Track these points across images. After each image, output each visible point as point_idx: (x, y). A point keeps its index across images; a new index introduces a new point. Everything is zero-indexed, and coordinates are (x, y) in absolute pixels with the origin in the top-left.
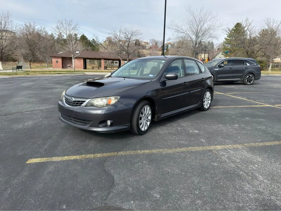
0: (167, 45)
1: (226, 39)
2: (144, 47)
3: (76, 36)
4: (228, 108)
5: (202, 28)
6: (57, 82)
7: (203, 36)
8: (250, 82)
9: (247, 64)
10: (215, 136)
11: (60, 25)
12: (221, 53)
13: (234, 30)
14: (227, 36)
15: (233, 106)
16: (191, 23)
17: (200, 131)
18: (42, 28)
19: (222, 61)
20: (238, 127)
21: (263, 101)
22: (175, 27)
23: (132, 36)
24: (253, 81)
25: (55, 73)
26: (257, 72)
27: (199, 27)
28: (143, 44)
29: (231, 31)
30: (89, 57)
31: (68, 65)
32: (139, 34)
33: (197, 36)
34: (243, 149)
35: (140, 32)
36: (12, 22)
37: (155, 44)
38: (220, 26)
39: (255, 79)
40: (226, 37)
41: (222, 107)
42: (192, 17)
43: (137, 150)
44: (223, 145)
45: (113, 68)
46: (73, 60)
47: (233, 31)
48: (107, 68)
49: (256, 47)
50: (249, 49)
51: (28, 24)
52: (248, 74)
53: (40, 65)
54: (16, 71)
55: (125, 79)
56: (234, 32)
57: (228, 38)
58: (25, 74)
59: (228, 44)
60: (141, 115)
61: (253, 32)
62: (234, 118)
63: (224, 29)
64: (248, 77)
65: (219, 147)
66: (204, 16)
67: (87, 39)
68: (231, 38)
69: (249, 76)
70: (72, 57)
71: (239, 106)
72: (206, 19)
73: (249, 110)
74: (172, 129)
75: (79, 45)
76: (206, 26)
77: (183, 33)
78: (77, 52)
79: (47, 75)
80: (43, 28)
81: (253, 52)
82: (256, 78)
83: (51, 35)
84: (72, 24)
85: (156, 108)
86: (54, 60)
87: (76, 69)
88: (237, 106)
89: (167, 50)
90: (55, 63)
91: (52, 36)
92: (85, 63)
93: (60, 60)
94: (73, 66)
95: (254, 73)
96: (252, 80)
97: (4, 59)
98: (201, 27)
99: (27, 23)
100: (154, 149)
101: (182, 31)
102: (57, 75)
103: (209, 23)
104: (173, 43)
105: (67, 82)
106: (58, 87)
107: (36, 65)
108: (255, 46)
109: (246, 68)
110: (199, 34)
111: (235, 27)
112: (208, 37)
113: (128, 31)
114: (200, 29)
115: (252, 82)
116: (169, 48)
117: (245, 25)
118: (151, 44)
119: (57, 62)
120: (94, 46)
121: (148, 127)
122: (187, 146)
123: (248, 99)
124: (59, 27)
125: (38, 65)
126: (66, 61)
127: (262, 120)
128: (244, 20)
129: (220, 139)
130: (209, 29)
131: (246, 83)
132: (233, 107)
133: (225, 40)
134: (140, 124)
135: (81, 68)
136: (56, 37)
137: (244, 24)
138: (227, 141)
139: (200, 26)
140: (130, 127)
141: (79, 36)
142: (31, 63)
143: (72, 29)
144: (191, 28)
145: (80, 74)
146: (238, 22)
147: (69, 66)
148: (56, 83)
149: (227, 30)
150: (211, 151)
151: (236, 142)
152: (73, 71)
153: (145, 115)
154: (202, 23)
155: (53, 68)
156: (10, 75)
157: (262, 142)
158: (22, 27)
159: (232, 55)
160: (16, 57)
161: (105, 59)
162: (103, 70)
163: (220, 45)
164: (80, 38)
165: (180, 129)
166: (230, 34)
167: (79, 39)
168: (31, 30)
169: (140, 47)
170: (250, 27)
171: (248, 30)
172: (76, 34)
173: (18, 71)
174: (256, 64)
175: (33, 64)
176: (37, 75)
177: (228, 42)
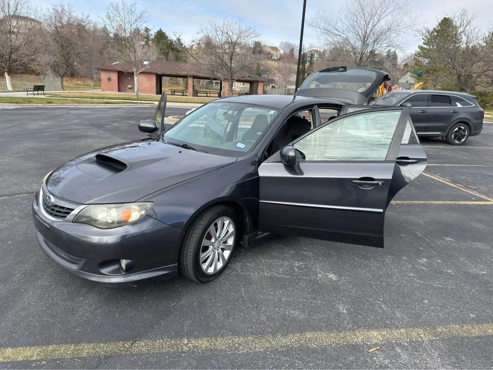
0: (312, 55)
1: (421, 48)
2: (269, 56)
3: (147, 32)
4: (409, 205)
5: (376, 27)
6: (95, 122)
7: (376, 44)
8: (459, 139)
9: (458, 104)
10: (371, 297)
11: (113, 12)
12: (409, 74)
13: (438, 31)
14: (424, 43)
15: (421, 202)
16: (355, 18)
17: (340, 276)
18: (85, 17)
19: (408, 96)
20: (425, 267)
21: (483, 188)
22: (323, 25)
23: (239, 39)
24: (465, 137)
25: (101, 100)
26: (475, 121)
27: (370, 26)
28: (269, 50)
29: (432, 32)
30: (167, 73)
31: (130, 86)
32: (252, 36)
33: (364, 43)
34: (432, 346)
35: (255, 30)
36: (29, 4)
37: (290, 51)
38: (409, 26)
39: (470, 134)
40: (421, 43)
41: (398, 202)
42: (357, 6)
43: (182, 337)
44: (386, 327)
45: (208, 95)
46: (135, 78)
47: (436, 34)
48: (199, 94)
49: (477, 68)
50: (462, 71)
51: (60, 9)
52: (458, 125)
53: (82, 83)
54: (34, 94)
55: (180, 152)
56: (438, 35)
57: (425, 46)
58: (45, 102)
59: (425, 56)
60: (205, 242)
61: (474, 39)
62: (420, 238)
63: (418, 31)
64: (457, 129)
65: (376, 336)
66: (381, 5)
67: (168, 38)
68: (430, 46)
69: (460, 129)
70: (134, 72)
71: (434, 202)
72: (384, 10)
73: (455, 214)
74: (282, 265)
75: (151, 49)
76: (382, 24)
77: (338, 37)
78: (146, 63)
79: (85, 105)
80: (86, 15)
81: (470, 76)
82: (473, 132)
83: (103, 28)
84: (135, 10)
85: (247, 220)
86: (104, 76)
87: (141, 94)
88: (429, 202)
89: (311, 63)
90: (107, 81)
91: (105, 30)
92: (159, 83)
93: (114, 77)
94: (136, 90)
95: (470, 123)
96: (464, 135)
97: (21, 70)
98: (374, 27)
99: (57, 6)
100: (222, 336)
101: (337, 33)
102: (103, 106)
103: (389, 18)
104: (322, 51)
105: (115, 122)
106: (93, 133)
107: (75, 83)
108: (474, 65)
109: (455, 112)
110: (369, 39)
111: (440, 25)
112: (385, 45)
113: (232, 28)
114: (371, 30)
115: (463, 140)
116: (315, 59)
117: (458, 24)
118: (282, 52)
119: (109, 79)
120: (178, 51)
121: (225, 262)
122: (302, 327)
123: (454, 182)
124: (112, 15)
125: (79, 82)
126: (124, 77)
127: (480, 245)
128: (458, 14)
129: (381, 308)
130: (389, 29)
131: (451, 142)
132: (420, 204)
133: (418, 50)
134: (201, 261)
135: (151, 92)
136: (112, 31)
137: (457, 22)
138: (398, 315)
139: (371, 23)
140: (176, 270)
141: (153, 33)
142: (64, 79)
143: (136, 20)
144: (353, 27)
145: (145, 106)
146: (447, 17)
147: (129, 88)
148: (93, 125)
149: (424, 32)
150: (354, 348)
151: (416, 321)
152: (135, 97)
153: (219, 237)
154: (376, 18)
155: (103, 90)
156: (17, 103)
157: (478, 321)
158: (48, 14)
159: (430, 78)
160: (38, 67)
161: (194, 77)
162: (191, 98)
163: (408, 58)
164: (155, 36)
165: (298, 267)
166: (428, 39)
167: (153, 37)
168: (65, 20)
169: (262, 55)
170: (468, 27)
171: (465, 34)
172: (148, 29)
173: (38, 94)
174: (474, 105)
175: (71, 80)
176: (67, 105)
177: (423, 52)
